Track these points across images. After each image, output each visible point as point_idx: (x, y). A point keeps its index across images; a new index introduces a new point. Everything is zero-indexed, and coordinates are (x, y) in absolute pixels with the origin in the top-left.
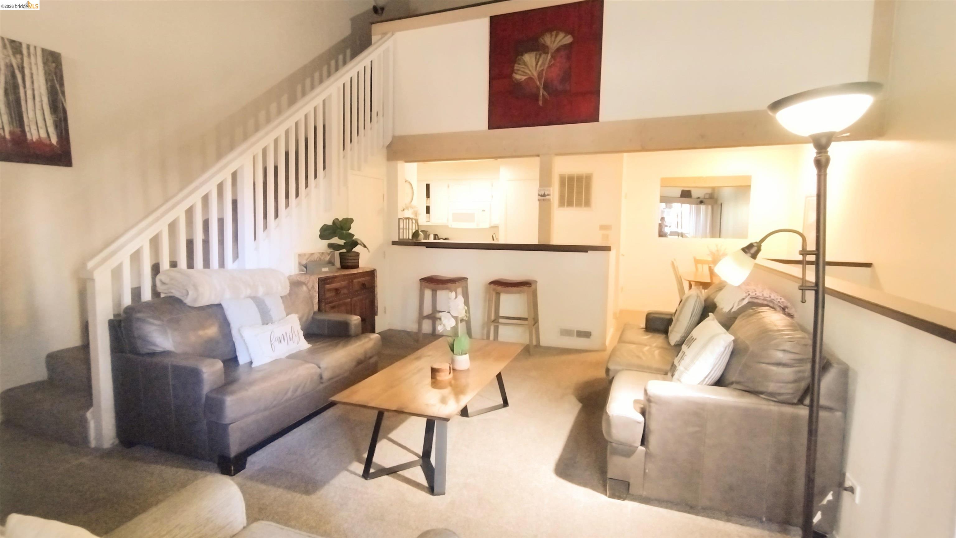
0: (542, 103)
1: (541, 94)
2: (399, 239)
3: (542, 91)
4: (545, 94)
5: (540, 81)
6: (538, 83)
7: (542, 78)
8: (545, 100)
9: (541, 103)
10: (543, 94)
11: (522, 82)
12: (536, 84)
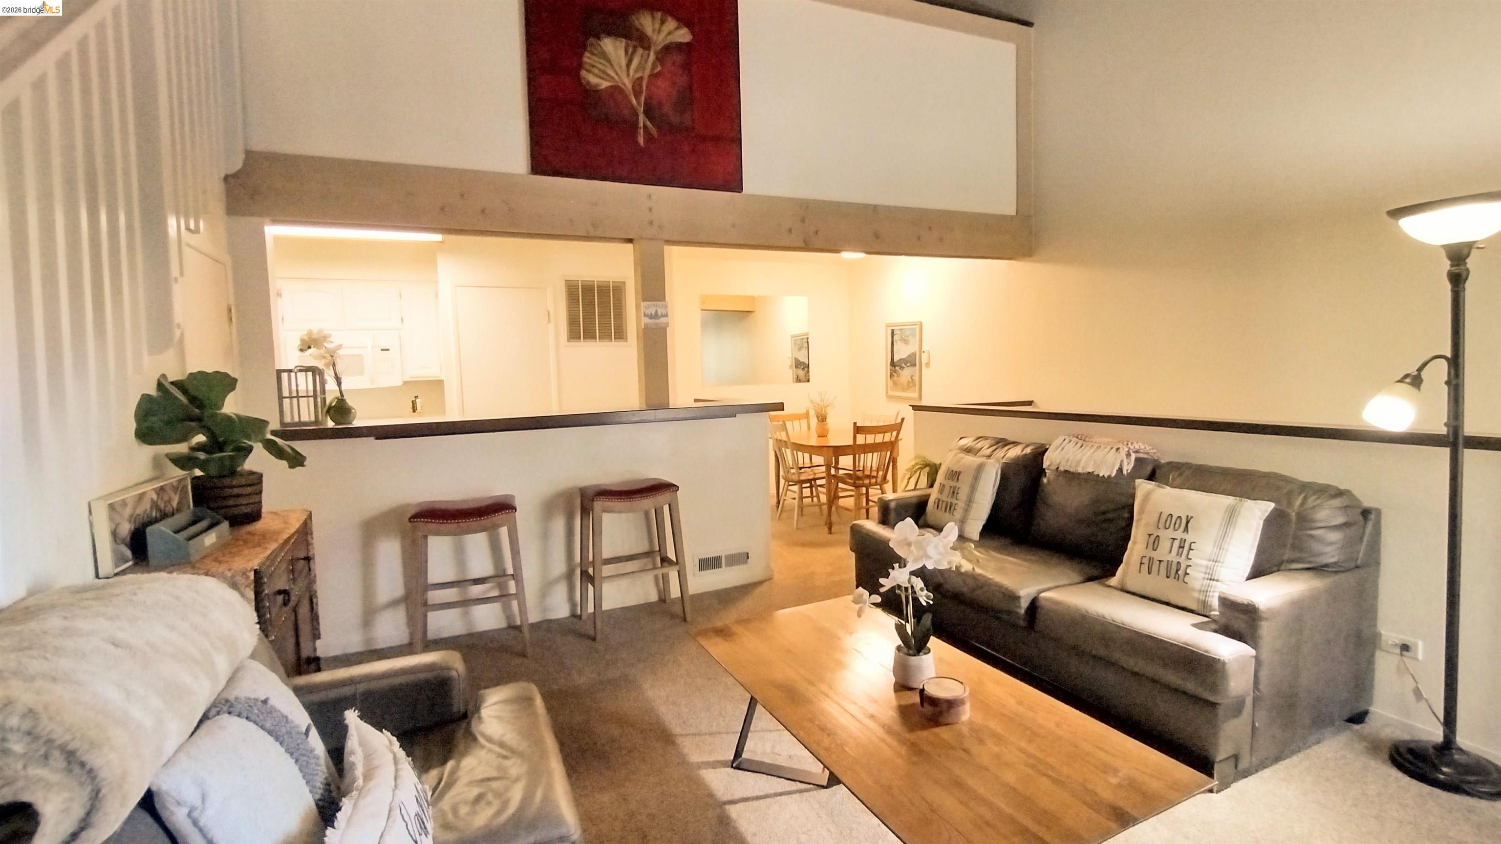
0: (644, 142)
1: (641, 125)
2: (282, 423)
3: (642, 118)
4: (648, 123)
5: (637, 95)
6: (634, 101)
7: (641, 92)
8: (649, 137)
9: (641, 141)
10: (645, 127)
11: (602, 90)
12: (630, 103)
